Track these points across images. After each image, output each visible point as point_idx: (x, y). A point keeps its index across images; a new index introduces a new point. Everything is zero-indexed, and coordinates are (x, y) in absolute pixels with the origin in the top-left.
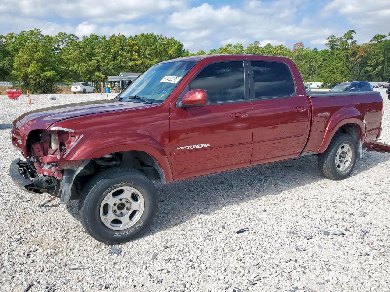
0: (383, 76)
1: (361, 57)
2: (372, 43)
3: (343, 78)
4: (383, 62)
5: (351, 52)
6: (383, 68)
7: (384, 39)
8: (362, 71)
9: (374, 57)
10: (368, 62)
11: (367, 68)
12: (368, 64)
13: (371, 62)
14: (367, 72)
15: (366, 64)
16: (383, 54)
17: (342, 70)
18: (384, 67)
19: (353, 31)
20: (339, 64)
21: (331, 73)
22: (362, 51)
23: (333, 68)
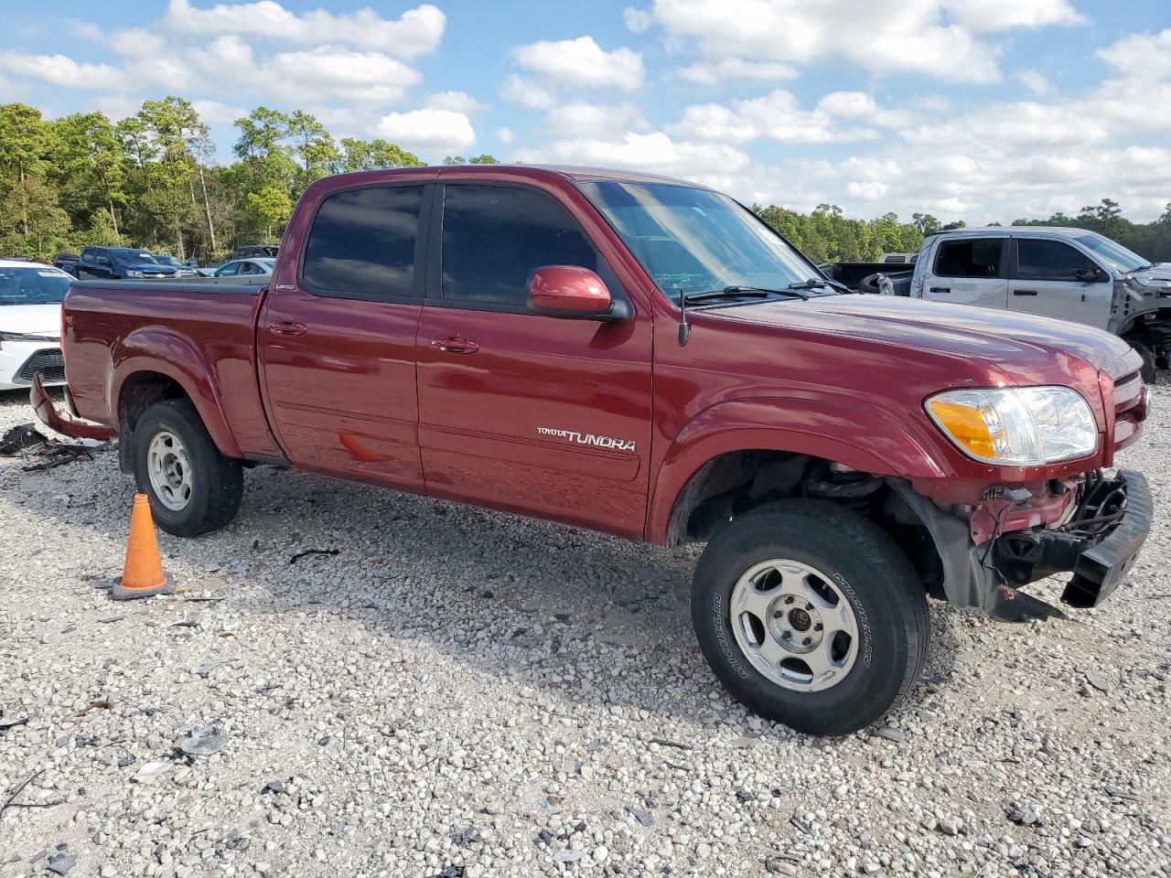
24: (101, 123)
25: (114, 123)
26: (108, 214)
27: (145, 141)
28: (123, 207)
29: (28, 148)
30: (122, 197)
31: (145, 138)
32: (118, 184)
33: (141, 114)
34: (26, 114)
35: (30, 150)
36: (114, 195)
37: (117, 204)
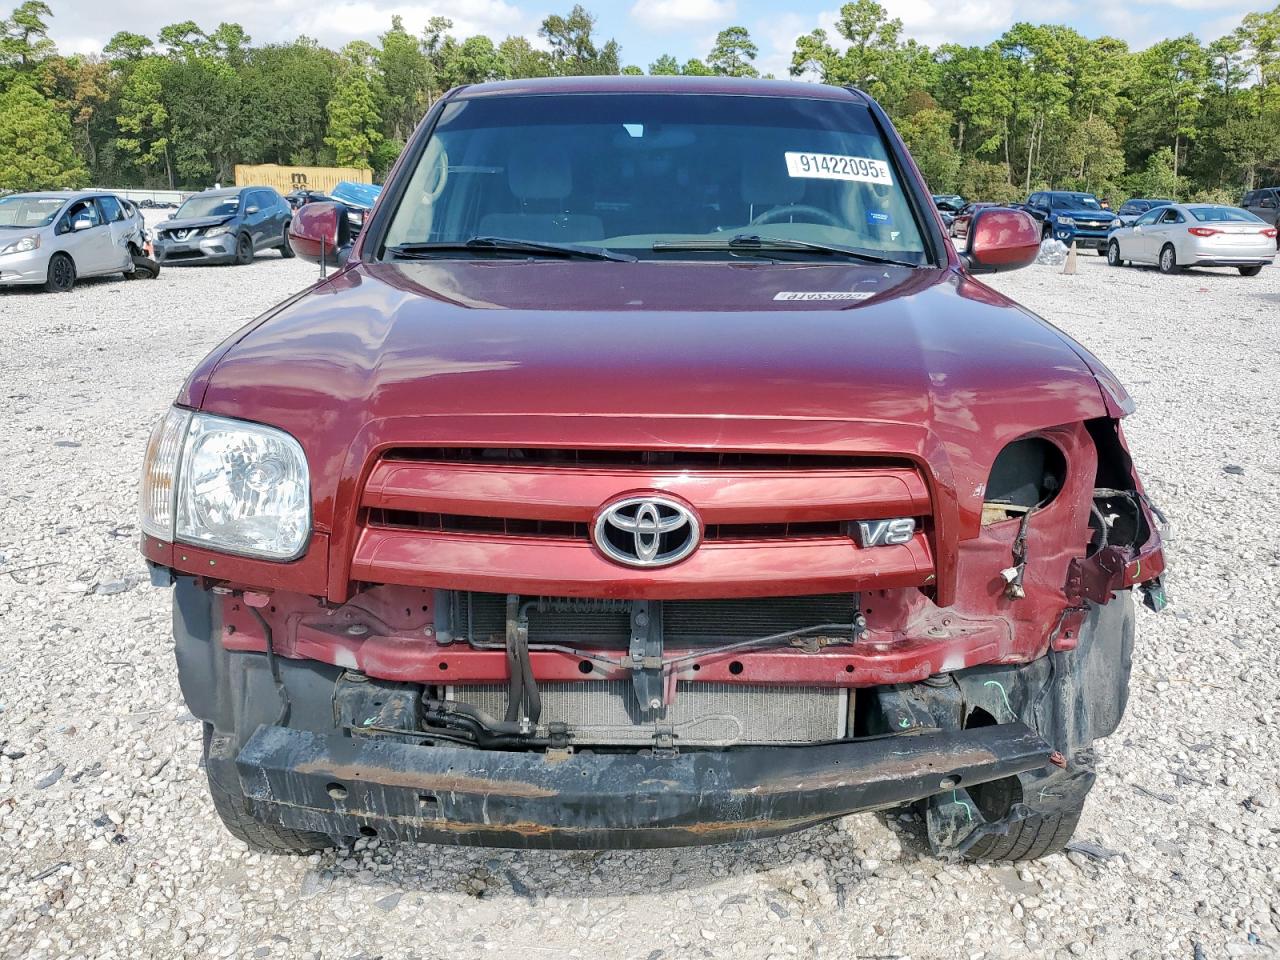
0: (175, 172)
1: (90, 100)
2: (112, 56)
3: (61, 172)
4: (167, 125)
5: (52, 80)
6: (171, 147)
7: (147, 50)
8: (106, 151)
9: (135, 106)
10: (121, 120)
11: (121, 143)
12: (121, 126)
13: (131, 123)
14: (122, 154)
15: (115, 130)
16: (161, 99)
17: (49, 143)
18: (174, 142)
19: (43, 6)
20: (32, 120)
21: (12, 151)
22: (90, 82)
23: (15, 133)
24: (1189, 47)
25: (1205, 45)
26: (1171, 154)
27: (1236, 62)
28: (1191, 143)
29: (1104, 85)
30: (1192, 132)
31: (1239, 58)
32: (1191, 117)
33: (1241, 31)
34: (1111, 47)
35: (1106, 87)
36: (1183, 130)
37: (1184, 140)
